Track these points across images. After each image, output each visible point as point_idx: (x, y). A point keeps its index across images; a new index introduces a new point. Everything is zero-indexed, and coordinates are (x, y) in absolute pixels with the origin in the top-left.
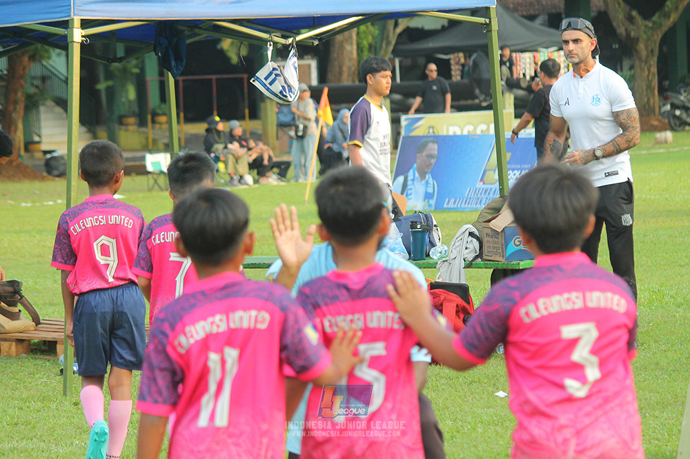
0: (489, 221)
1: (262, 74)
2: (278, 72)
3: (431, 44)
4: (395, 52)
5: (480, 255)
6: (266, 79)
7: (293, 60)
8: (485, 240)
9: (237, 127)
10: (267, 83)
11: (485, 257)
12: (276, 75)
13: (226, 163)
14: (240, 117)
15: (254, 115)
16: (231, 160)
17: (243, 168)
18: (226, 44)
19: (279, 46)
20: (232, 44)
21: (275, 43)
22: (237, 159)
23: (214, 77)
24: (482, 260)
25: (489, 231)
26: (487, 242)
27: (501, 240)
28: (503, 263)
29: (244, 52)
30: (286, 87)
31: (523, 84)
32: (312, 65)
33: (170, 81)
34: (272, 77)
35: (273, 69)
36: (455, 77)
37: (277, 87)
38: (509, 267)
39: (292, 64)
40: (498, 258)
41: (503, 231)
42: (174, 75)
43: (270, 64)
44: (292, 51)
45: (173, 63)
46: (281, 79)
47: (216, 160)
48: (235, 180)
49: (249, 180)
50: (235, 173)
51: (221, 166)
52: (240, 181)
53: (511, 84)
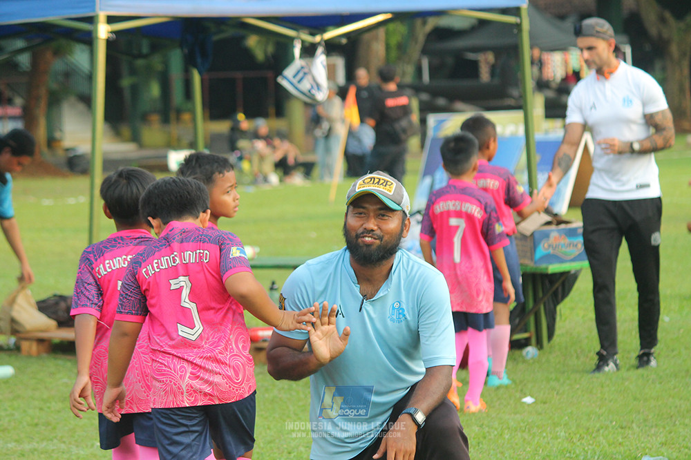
1: (289, 72)
2: (306, 70)
3: (460, 43)
4: (425, 51)
6: (294, 77)
7: (321, 59)
9: (262, 125)
10: (295, 81)
13: (250, 161)
14: (264, 115)
15: (280, 112)
16: (255, 159)
17: (268, 167)
18: (252, 41)
19: (307, 45)
20: (259, 42)
21: (303, 42)
23: (238, 75)
25: (518, 235)
27: (529, 243)
28: (531, 266)
29: (270, 49)
30: (315, 87)
31: (554, 85)
32: (340, 63)
33: (197, 78)
34: (301, 75)
35: (302, 67)
36: (485, 75)
37: (306, 85)
38: (538, 271)
39: (322, 63)
40: (527, 262)
41: (532, 235)
42: (200, 73)
43: (298, 62)
44: (320, 50)
45: (199, 60)
46: (309, 77)
47: (241, 158)
48: (261, 178)
49: (274, 178)
50: (260, 171)
51: (245, 165)
52: (266, 180)
53: (542, 85)
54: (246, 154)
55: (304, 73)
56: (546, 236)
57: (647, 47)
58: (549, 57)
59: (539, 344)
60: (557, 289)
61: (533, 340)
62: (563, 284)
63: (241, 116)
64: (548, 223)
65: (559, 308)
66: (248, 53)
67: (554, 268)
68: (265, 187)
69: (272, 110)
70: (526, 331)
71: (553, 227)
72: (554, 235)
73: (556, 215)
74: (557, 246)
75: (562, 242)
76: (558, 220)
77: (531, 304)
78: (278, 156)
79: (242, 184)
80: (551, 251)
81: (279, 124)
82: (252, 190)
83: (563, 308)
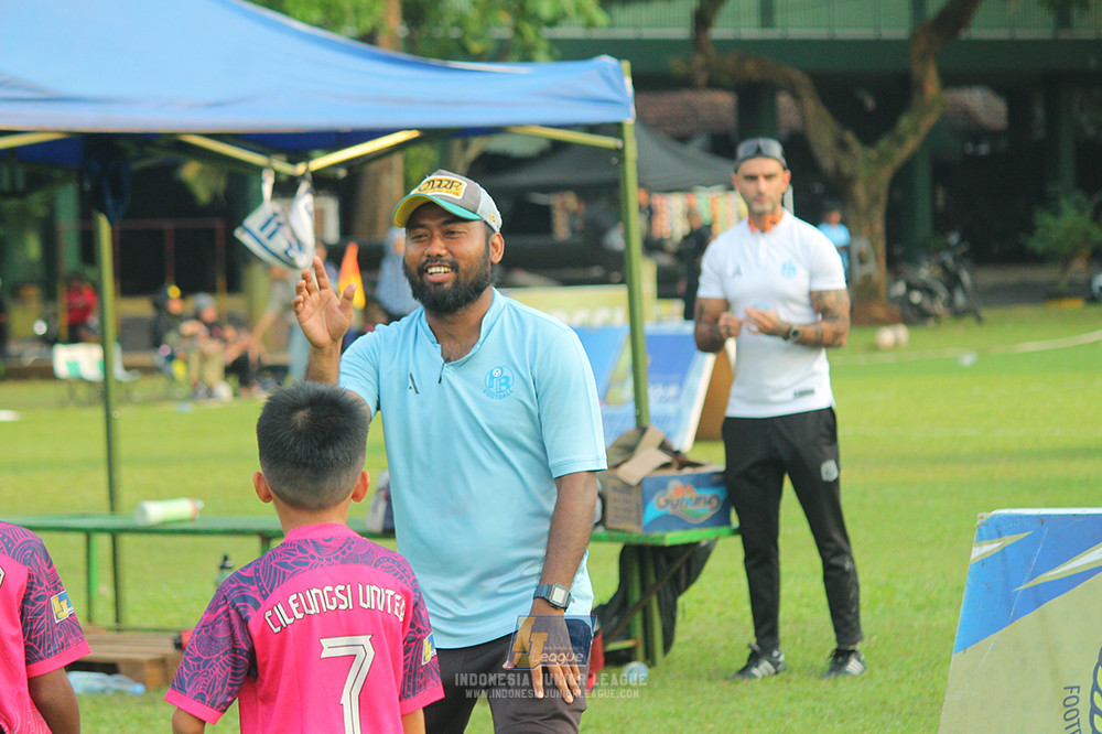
0: (617, 466)
1: (254, 221)
2: (281, 219)
3: (523, 178)
5: (602, 522)
6: (262, 229)
7: (305, 201)
8: (611, 496)
9: (208, 304)
10: (263, 236)
11: (610, 524)
12: (279, 224)
13: (186, 362)
14: (210, 289)
15: (234, 285)
16: (194, 359)
17: (214, 373)
18: (191, 171)
19: (283, 178)
20: (201, 173)
21: (277, 174)
22: (204, 358)
23: (168, 225)
24: (607, 529)
25: (618, 484)
26: (615, 500)
27: (635, 497)
28: (637, 534)
29: (220, 184)
30: (295, 246)
31: (671, 246)
32: (331, 206)
33: (104, 229)
34: (272, 226)
35: (275, 215)
36: (562, 230)
37: (280, 243)
38: (649, 542)
39: (306, 207)
40: (631, 526)
41: (640, 484)
42: (111, 221)
43: (268, 205)
44: (304, 187)
45: (109, 202)
46: (285, 230)
47: (171, 358)
48: (202, 391)
49: (224, 390)
50: (201, 379)
51: (178, 369)
52: (210, 393)
53: (652, 246)
54: (180, 351)
55: (276, 224)
56: (662, 485)
57: (818, 188)
58: (664, 201)
59: (649, 658)
60: (678, 571)
61: (640, 652)
62: (688, 563)
63: (174, 291)
64: (666, 466)
65: (681, 600)
66: (183, 190)
67: (674, 537)
68: (211, 405)
69: (221, 282)
70: (628, 637)
71: (672, 472)
72: (674, 484)
73: (677, 454)
74: (680, 502)
75: (688, 496)
76: (680, 461)
77: (636, 595)
78: (232, 354)
79: (174, 399)
80: (669, 510)
81: (234, 304)
82: (189, 408)
83: (687, 601)
